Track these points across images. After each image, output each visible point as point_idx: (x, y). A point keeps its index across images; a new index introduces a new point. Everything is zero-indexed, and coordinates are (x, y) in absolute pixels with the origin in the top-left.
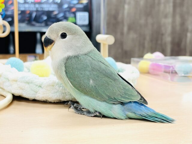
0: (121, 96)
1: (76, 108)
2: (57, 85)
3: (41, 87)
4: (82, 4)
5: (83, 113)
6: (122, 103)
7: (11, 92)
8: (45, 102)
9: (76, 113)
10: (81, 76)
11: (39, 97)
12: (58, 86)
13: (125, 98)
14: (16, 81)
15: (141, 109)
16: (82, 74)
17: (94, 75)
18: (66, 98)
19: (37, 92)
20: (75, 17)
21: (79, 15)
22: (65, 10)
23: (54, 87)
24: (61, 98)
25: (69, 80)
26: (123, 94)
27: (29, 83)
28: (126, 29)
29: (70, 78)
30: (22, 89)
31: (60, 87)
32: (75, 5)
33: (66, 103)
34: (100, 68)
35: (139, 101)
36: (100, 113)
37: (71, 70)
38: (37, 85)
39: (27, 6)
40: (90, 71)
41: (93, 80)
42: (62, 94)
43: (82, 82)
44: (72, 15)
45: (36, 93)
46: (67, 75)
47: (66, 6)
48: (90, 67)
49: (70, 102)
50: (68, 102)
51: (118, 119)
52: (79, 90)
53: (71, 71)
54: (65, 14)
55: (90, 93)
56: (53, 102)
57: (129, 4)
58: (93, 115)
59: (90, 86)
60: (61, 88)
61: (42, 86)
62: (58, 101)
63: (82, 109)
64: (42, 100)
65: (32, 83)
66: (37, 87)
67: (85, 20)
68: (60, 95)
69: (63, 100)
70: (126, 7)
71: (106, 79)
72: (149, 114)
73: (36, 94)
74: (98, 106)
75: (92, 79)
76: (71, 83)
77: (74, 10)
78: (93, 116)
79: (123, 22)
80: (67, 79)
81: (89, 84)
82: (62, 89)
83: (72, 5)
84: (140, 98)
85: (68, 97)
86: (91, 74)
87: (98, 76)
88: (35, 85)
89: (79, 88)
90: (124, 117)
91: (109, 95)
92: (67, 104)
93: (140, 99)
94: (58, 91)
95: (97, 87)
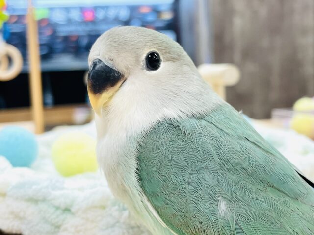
2: (114, 206)
3: (70, 211)
10: (189, 188)
12: (116, 207)
14: (4, 195)
16: (192, 182)
19: (60, 225)
23: (107, 209)
25: (149, 200)
27: (36, 201)
29: (152, 196)
30: (21, 219)
31: (124, 209)
34: (248, 159)
37: (154, 169)
38: (58, 208)
40: (215, 172)
41: (229, 200)
42: (131, 231)
43: (191, 207)
45: (57, 230)
46: (142, 186)
48: (216, 158)
53: (157, 175)
59: (221, 222)
60: (126, 214)
61: (72, 210)
65: (44, 200)
66: (59, 212)
68: (124, 233)
71: (271, 195)
75: (224, 198)
76: (158, 212)
80: (145, 199)
81: (214, 214)
86: (219, 182)
87: (243, 188)
88: (54, 206)
94: (118, 222)
95: (241, 223)
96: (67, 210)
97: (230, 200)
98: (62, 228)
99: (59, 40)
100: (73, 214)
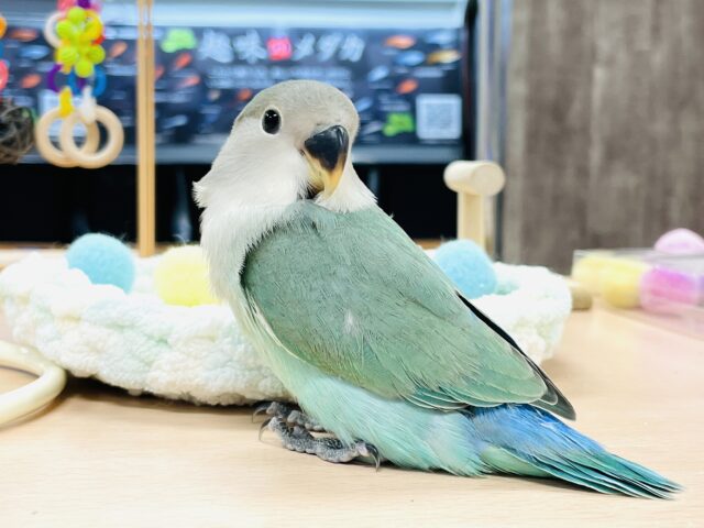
0: (467, 379)
1: (286, 428)
2: (226, 337)
3: (166, 342)
4: (438, 64)
5: (311, 447)
6: (469, 408)
7: (58, 363)
8: (185, 404)
9: (285, 447)
11: (159, 383)
12: (229, 339)
13: (483, 388)
14: (78, 319)
15: (542, 433)
16: (315, 289)
17: (362, 294)
18: (261, 389)
19: (152, 362)
20: (413, 112)
21: (428, 104)
22: (377, 87)
23: (217, 342)
24: (243, 386)
25: (261, 311)
26: (475, 374)
27: (121, 328)
28: (596, 155)
29: (265, 306)
30: (98, 352)
31: (240, 343)
32: (413, 67)
33: (262, 409)
35: (538, 402)
36: (371, 448)
37: (269, 272)
38: (150, 337)
39: (241, 72)
40: (345, 280)
41: (358, 314)
42: (247, 373)
44: (402, 106)
45: (147, 368)
47: (379, 73)
48: (349, 262)
49: (273, 406)
50: (266, 403)
51: (451, 474)
52: (300, 354)
53: (273, 279)
54: (376, 103)
55: (344, 369)
56: (214, 403)
57: (610, 62)
58: (345, 458)
59: (346, 339)
60: (241, 348)
61: (169, 340)
62: (232, 402)
63: (313, 434)
64: (174, 397)
65: (132, 326)
66: (152, 342)
67: (446, 124)
68: (237, 376)
69: (250, 396)
70: (600, 74)
71: (412, 310)
72: (568, 456)
73: (149, 371)
74: (371, 422)
75: (354, 311)
76: (272, 326)
77: (408, 87)
78: (345, 460)
79: (585, 131)
82: (246, 351)
83: (402, 71)
84: (542, 394)
85: (269, 385)
86: (348, 291)
88: (145, 335)
89: (302, 347)
90: (476, 466)
91: (420, 376)
92: (264, 412)
93: (545, 397)
94: (231, 360)
95: (370, 342)
96: (163, 341)
97: (360, 314)
98: (155, 365)
99: (214, 96)
100: (170, 347)
